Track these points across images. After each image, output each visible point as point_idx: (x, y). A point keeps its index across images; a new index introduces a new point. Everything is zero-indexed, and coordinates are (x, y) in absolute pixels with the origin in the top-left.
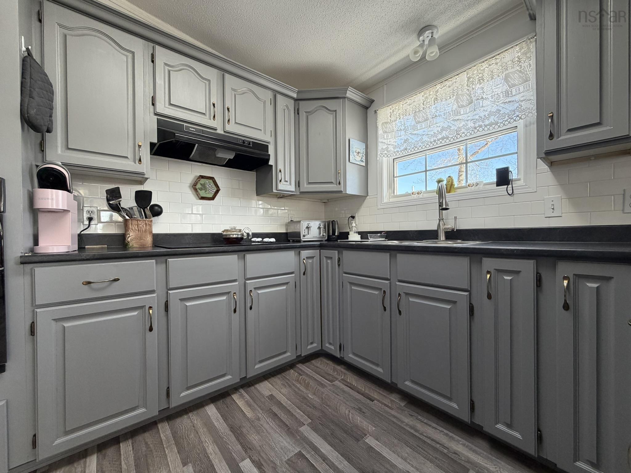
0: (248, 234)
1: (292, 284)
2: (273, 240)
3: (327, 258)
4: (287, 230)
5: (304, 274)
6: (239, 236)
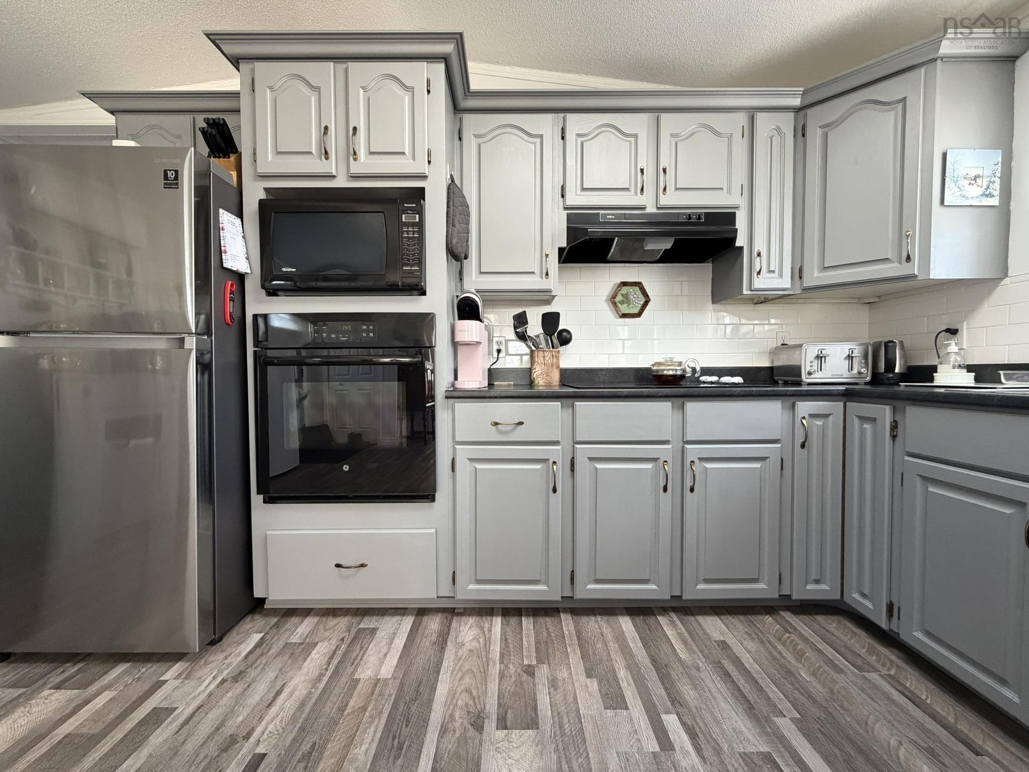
0: (694, 370)
1: (774, 461)
2: (738, 380)
3: (862, 418)
4: (772, 362)
5: (803, 446)
6: (679, 373)
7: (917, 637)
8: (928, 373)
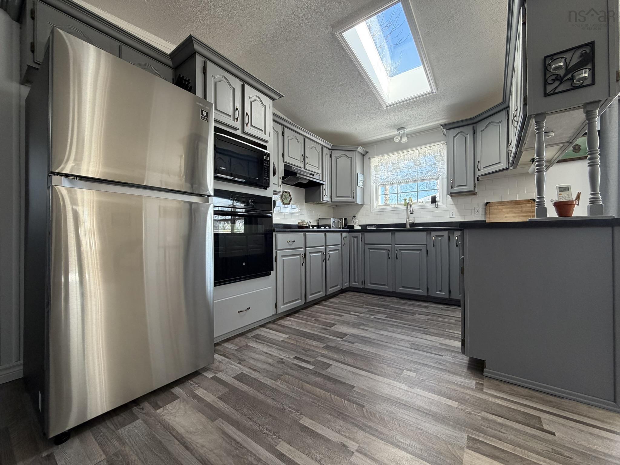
1: (340, 250)
3: (353, 237)
5: (344, 245)
7: (369, 286)
8: (352, 227)
